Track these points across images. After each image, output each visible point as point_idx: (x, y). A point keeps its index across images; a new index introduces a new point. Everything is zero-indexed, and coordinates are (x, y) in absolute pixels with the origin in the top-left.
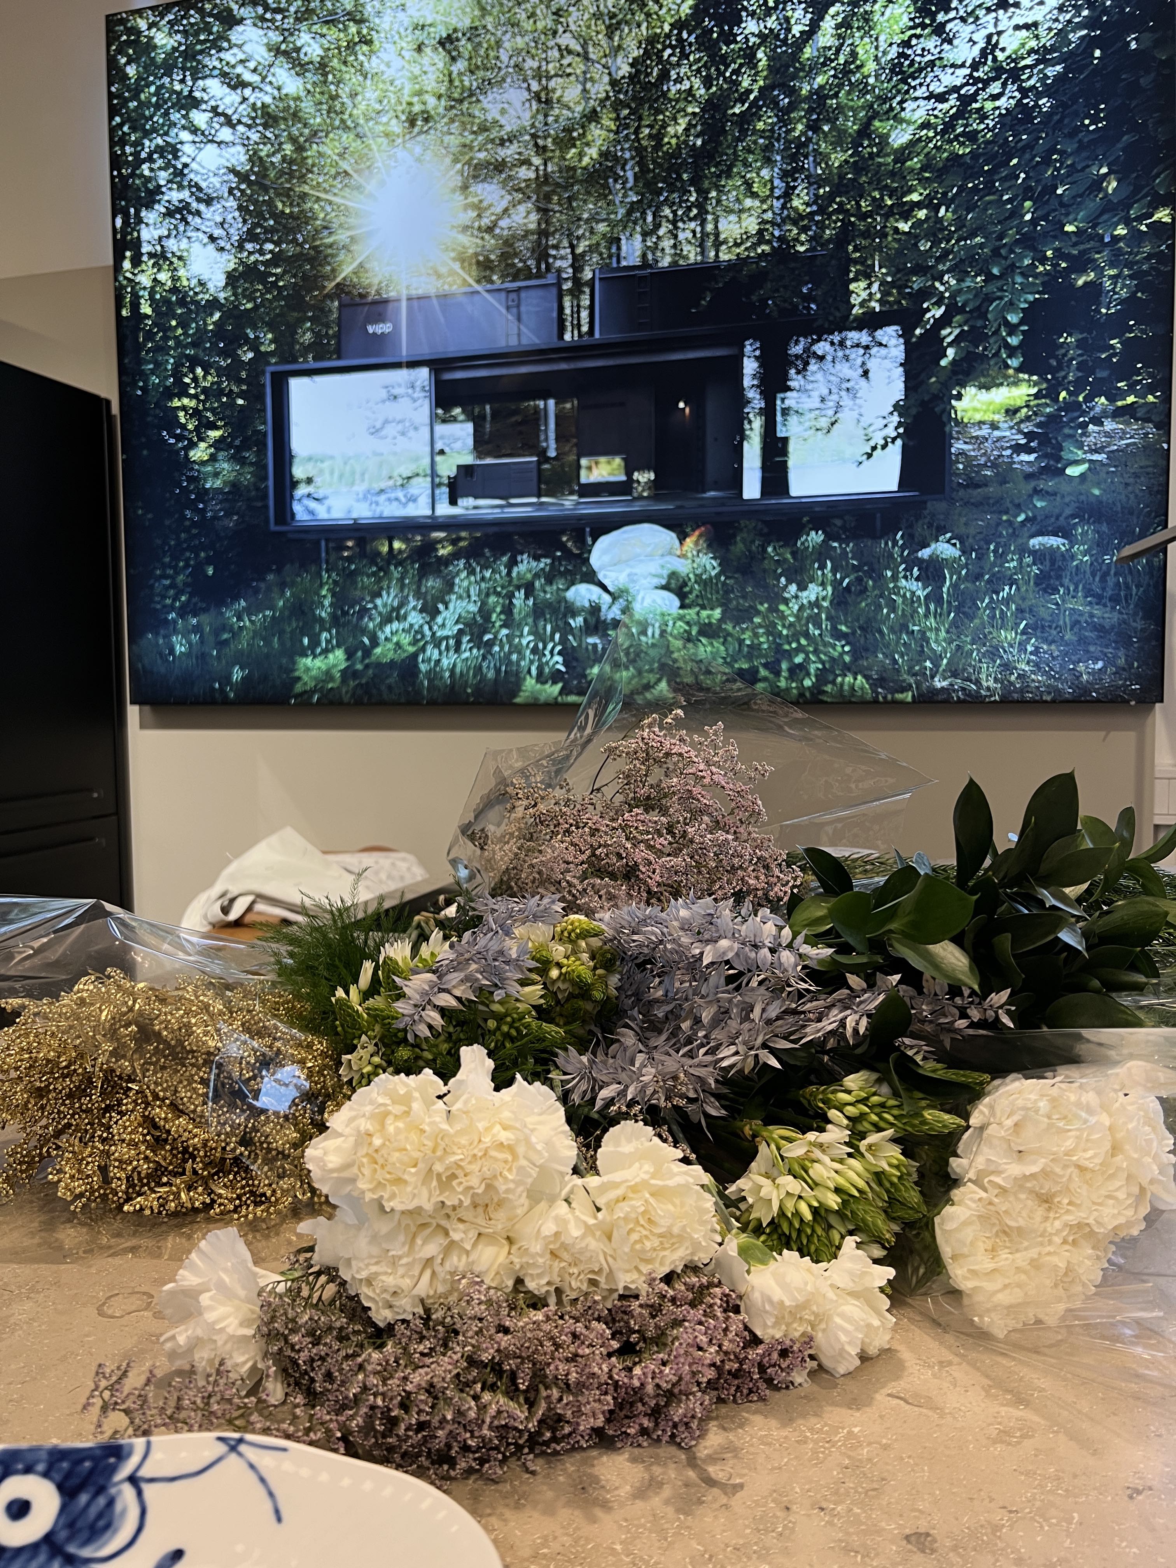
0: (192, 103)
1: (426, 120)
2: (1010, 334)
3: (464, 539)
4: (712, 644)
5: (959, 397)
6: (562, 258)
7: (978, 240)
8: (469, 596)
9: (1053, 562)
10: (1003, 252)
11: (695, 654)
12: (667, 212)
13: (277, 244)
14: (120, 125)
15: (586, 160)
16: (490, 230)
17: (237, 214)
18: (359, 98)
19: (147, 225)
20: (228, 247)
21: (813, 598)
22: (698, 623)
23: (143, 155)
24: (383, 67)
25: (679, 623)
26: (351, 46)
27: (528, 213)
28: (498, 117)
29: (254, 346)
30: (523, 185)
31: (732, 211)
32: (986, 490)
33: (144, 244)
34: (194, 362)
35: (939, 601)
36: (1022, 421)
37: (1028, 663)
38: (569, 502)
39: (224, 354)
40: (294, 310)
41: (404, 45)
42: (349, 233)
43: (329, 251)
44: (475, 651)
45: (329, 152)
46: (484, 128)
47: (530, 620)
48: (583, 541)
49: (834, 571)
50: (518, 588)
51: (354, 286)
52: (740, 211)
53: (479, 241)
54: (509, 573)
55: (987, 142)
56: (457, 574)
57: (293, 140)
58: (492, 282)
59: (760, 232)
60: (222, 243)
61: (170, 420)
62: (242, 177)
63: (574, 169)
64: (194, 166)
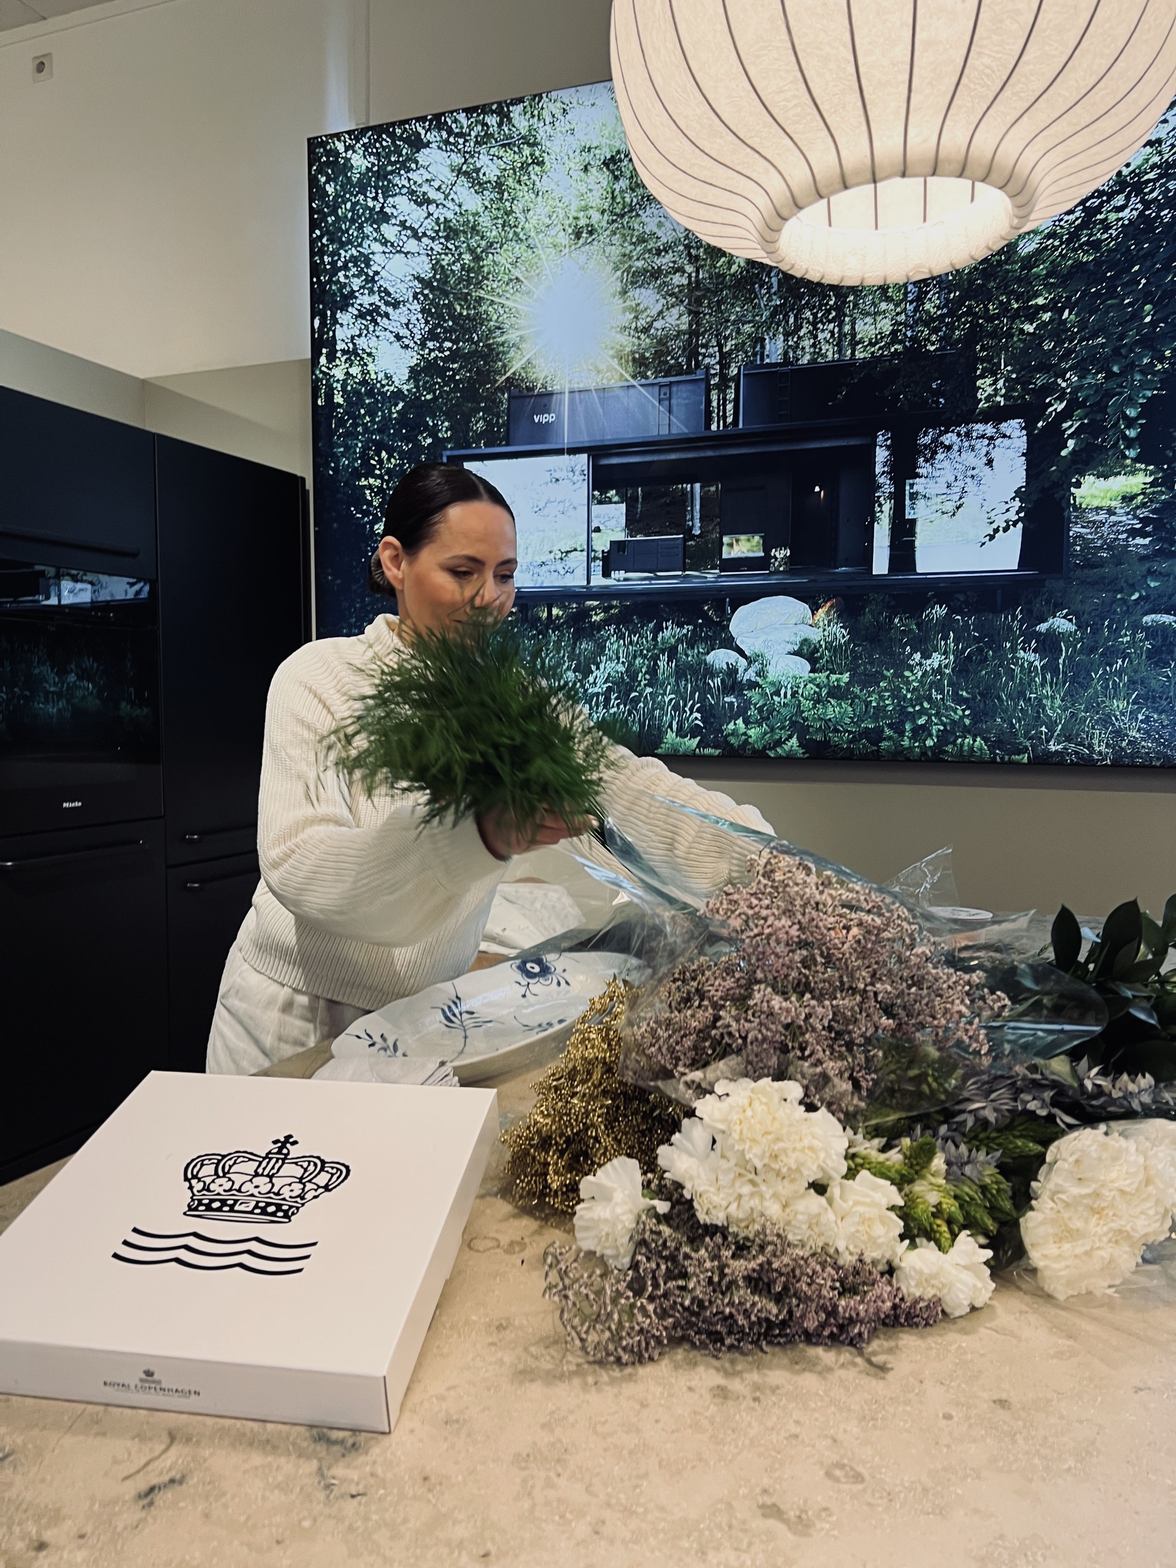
0: (384, 217)
1: (591, 233)
2: (1128, 427)
3: (616, 607)
4: (840, 705)
5: (1078, 485)
6: (711, 356)
7: (1100, 340)
8: (618, 658)
9: (1165, 638)
10: (1123, 351)
11: (825, 714)
12: (808, 314)
13: (454, 342)
14: (320, 238)
15: (734, 268)
16: (645, 330)
17: (420, 316)
18: (531, 213)
19: (342, 325)
20: (412, 345)
21: (936, 665)
22: (827, 685)
23: (340, 264)
24: (553, 186)
25: (810, 685)
26: (524, 167)
27: (681, 315)
28: (655, 230)
29: (433, 432)
30: (677, 290)
31: (868, 314)
32: (1102, 570)
33: (338, 342)
34: (380, 446)
35: (1055, 672)
36: (1137, 508)
37: (1139, 731)
38: (711, 575)
39: (407, 439)
40: (468, 401)
41: (572, 165)
42: (519, 333)
43: (501, 349)
44: (622, 706)
45: (504, 261)
46: (642, 240)
47: (672, 680)
48: (724, 611)
49: (956, 641)
50: (663, 651)
51: (522, 380)
52: (875, 313)
53: (636, 341)
54: (655, 638)
55: (1110, 251)
56: (608, 638)
57: (471, 251)
58: (647, 378)
59: (894, 333)
60: (407, 342)
61: (358, 498)
62: (426, 283)
63: (724, 276)
64: (383, 273)
